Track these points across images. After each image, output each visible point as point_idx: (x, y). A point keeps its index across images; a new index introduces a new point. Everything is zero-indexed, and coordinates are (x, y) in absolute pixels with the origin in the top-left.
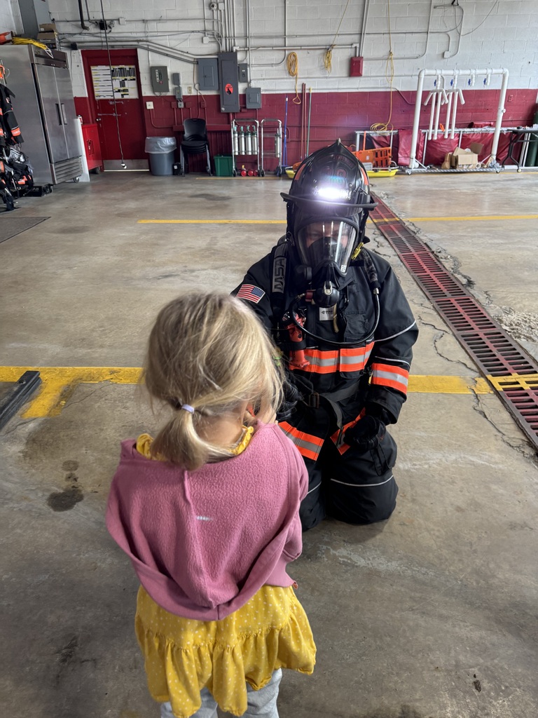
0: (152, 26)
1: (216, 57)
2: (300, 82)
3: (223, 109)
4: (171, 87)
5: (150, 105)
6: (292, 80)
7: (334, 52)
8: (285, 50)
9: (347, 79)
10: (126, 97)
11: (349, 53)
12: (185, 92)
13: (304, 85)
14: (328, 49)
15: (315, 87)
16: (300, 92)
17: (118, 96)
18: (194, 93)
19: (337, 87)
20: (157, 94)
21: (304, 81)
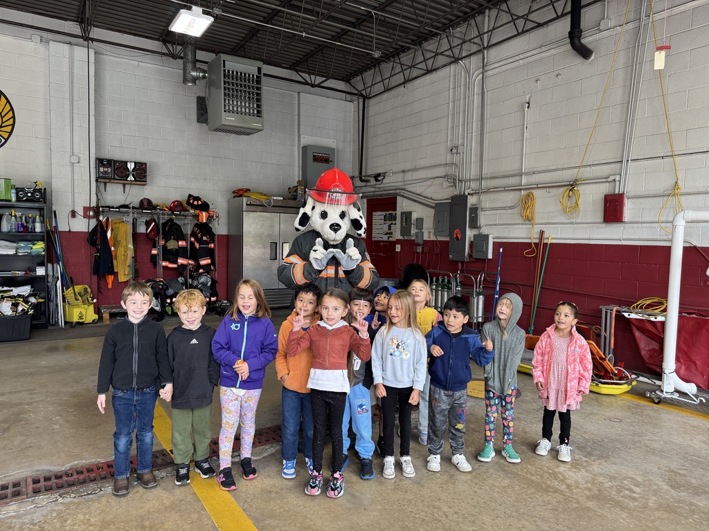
0: (409, 176)
1: (450, 201)
2: (537, 229)
3: (451, 256)
4: (413, 231)
5: (398, 248)
6: (528, 226)
7: (581, 189)
8: (521, 190)
9: (604, 225)
10: (390, 239)
11: (604, 189)
12: (426, 238)
13: (542, 233)
14: (572, 185)
15: (556, 235)
16: (537, 241)
17: (385, 238)
18: (433, 238)
19: (587, 236)
20: (406, 238)
21: (543, 227)
